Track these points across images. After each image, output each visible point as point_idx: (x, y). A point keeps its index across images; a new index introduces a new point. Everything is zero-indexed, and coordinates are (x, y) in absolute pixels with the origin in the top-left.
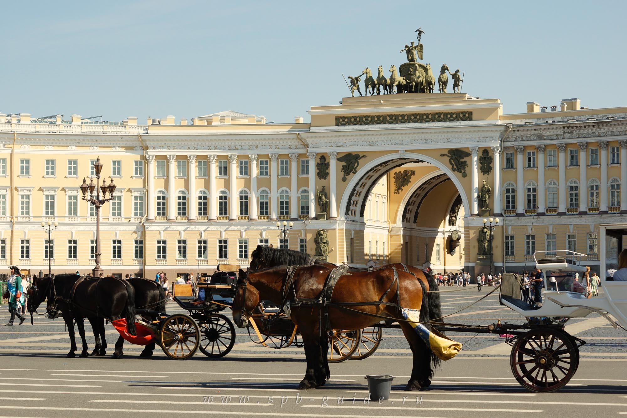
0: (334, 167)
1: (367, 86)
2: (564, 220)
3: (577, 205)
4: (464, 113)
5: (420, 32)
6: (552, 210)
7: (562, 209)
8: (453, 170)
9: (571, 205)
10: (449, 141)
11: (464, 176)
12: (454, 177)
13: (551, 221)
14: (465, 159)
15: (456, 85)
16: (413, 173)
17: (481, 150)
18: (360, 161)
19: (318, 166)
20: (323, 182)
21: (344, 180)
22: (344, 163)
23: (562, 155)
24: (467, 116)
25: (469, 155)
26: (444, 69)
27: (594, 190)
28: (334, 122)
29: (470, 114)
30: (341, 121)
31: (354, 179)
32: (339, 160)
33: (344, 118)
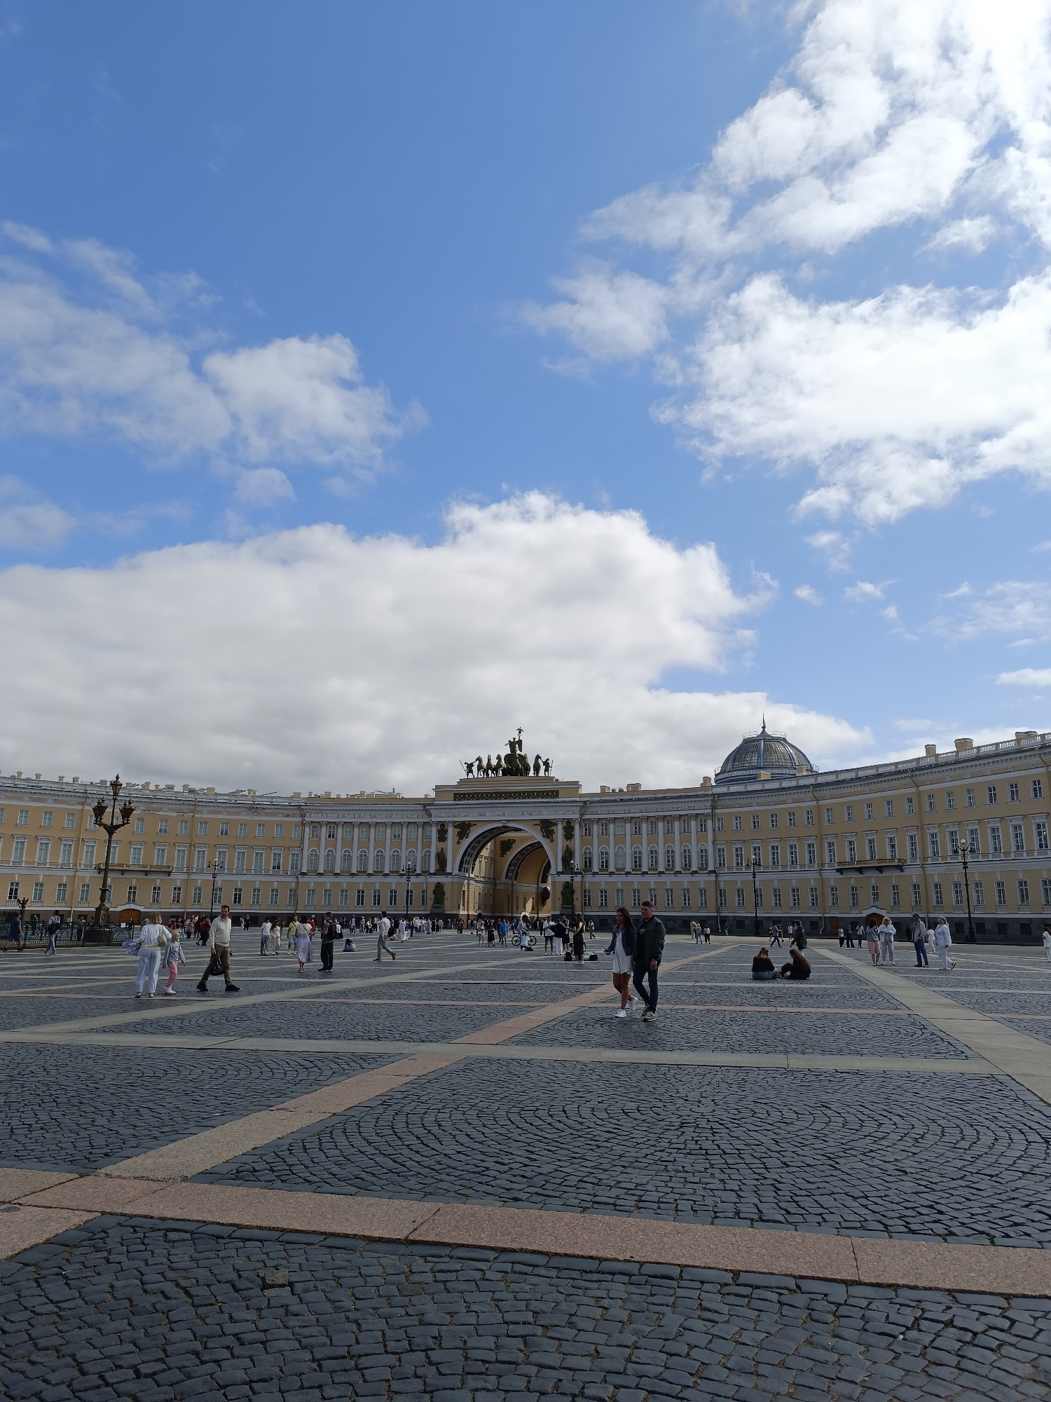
0: (451, 833)
1: (479, 770)
2: (630, 878)
5: (520, 731)
8: (544, 837)
9: (636, 866)
10: (540, 814)
11: (552, 841)
12: (545, 843)
13: (619, 879)
14: (553, 828)
15: (547, 770)
16: (514, 841)
17: (566, 821)
18: (472, 828)
20: (442, 844)
22: (458, 830)
23: (628, 825)
24: (555, 794)
25: (556, 824)
26: (538, 757)
27: (654, 855)
28: (452, 798)
29: (557, 792)
30: (458, 796)
31: (466, 842)
32: (456, 827)
33: (460, 795)
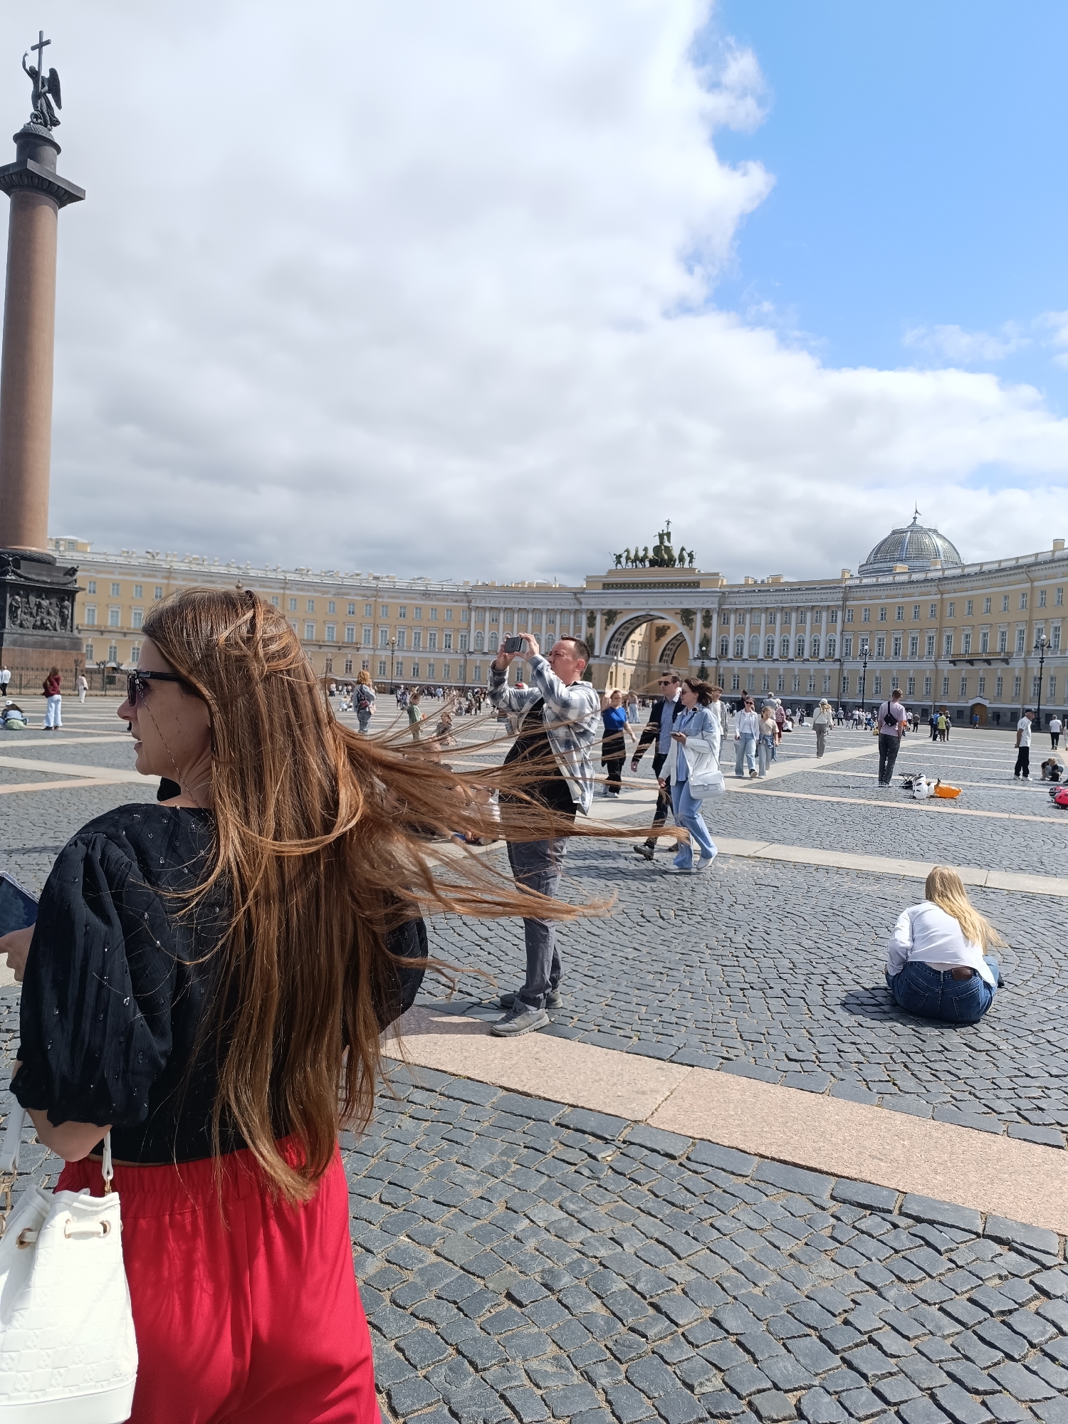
0: (599, 620)
1: (627, 561)
2: (762, 665)
3: (772, 654)
4: (694, 583)
5: (669, 523)
6: (753, 657)
7: (760, 657)
8: (684, 624)
9: (768, 654)
10: (681, 603)
11: (691, 629)
12: (683, 630)
14: (692, 617)
15: (691, 562)
16: (669, 628)
17: (705, 610)
18: (618, 616)
19: (589, 618)
20: (591, 630)
21: (606, 629)
22: (606, 617)
23: (764, 615)
24: (696, 584)
25: (695, 613)
26: (683, 549)
27: (785, 643)
28: (601, 586)
29: (698, 583)
30: (607, 586)
31: (613, 628)
32: (604, 614)
33: (608, 584)
